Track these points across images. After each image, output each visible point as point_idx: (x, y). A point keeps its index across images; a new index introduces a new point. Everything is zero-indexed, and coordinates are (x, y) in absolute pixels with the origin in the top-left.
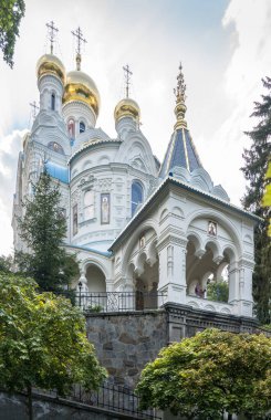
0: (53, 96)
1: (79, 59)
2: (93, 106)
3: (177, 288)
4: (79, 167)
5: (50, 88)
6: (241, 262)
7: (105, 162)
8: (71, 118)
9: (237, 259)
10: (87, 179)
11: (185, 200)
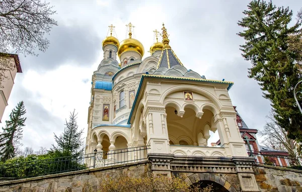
0: (111, 52)
1: (130, 34)
2: (139, 51)
3: (159, 141)
4: (117, 81)
5: (108, 50)
6: (221, 114)
7: (132, 75)
8: (126, 58)
9: (218, 112)
10: (120, 86)
11: (160, 84)
